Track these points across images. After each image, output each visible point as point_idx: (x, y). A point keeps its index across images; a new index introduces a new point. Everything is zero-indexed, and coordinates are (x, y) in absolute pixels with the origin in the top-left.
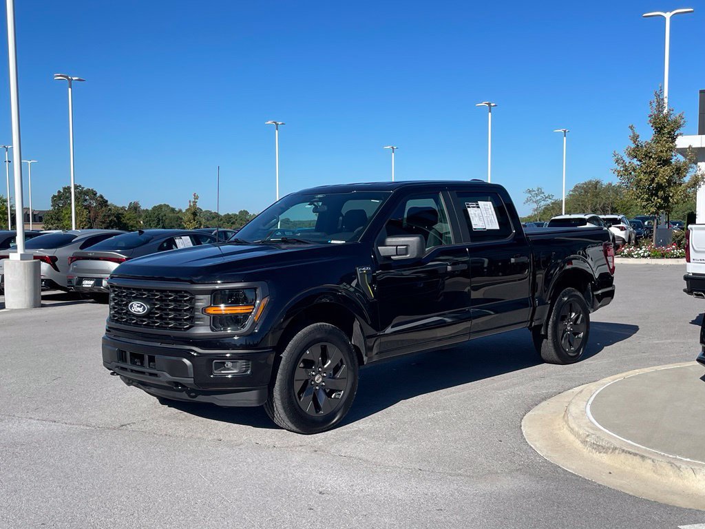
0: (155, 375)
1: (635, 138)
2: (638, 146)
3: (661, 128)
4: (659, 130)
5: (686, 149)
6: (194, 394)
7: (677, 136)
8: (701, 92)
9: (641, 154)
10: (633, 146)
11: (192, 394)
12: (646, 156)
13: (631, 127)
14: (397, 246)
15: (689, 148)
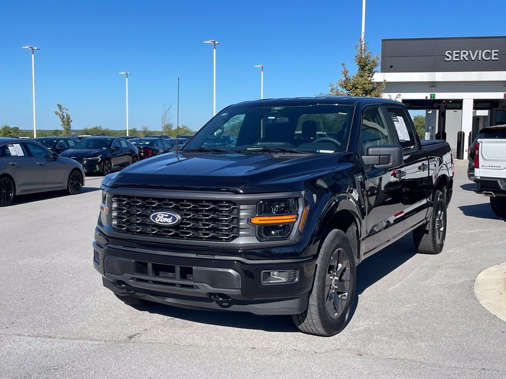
0: (191, 287)
1: (345, 73)
2: (347, 79)
3: (364, 66)
4: (362, 68)
5: (382, 83)
6: (227, 304)
7: (374, 72)
8: (383, 40)
9: (350, 86)
10: (344, 79)
11: (224, 304)
12: (353, 86)
13: (343, 65)
14: (380, 156)
15: (384, 82)
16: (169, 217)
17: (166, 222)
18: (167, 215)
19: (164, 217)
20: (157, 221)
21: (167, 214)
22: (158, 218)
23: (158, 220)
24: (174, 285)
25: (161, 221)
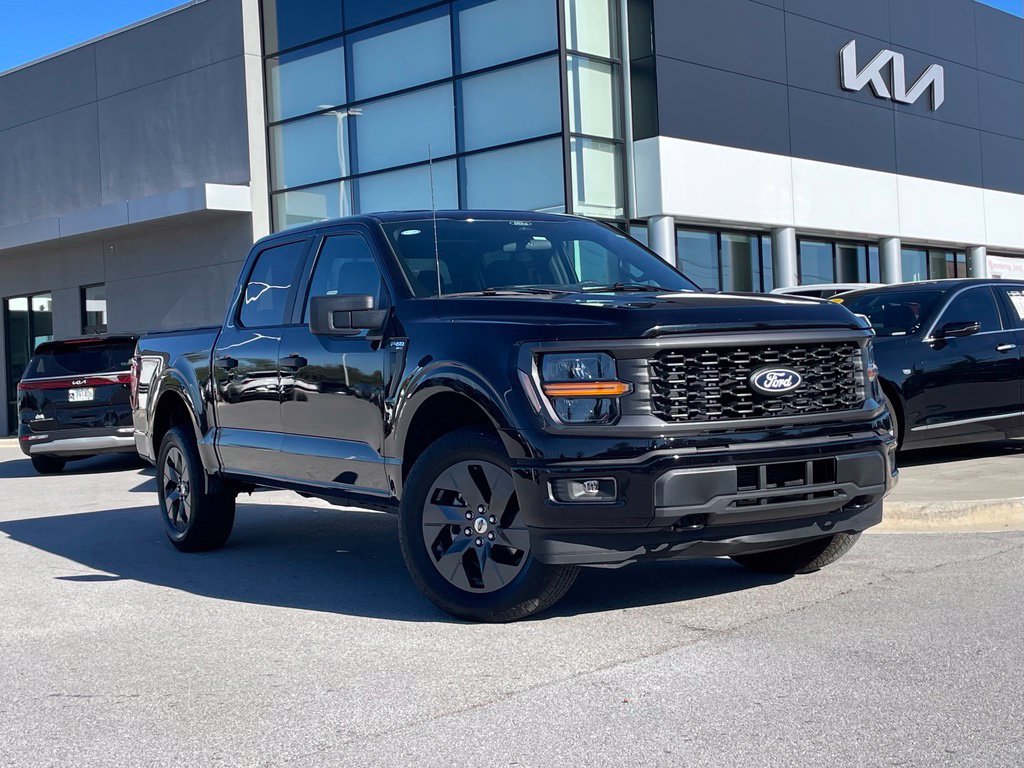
16: (785, 377)
17: (782, 387)
18: (783, 375)
19: (779, 378)
20: (766, 387)
21: (783, 372)
22: (769, 382)
23: (769, 386)
24: (804, 497)
25: (774, 386)
